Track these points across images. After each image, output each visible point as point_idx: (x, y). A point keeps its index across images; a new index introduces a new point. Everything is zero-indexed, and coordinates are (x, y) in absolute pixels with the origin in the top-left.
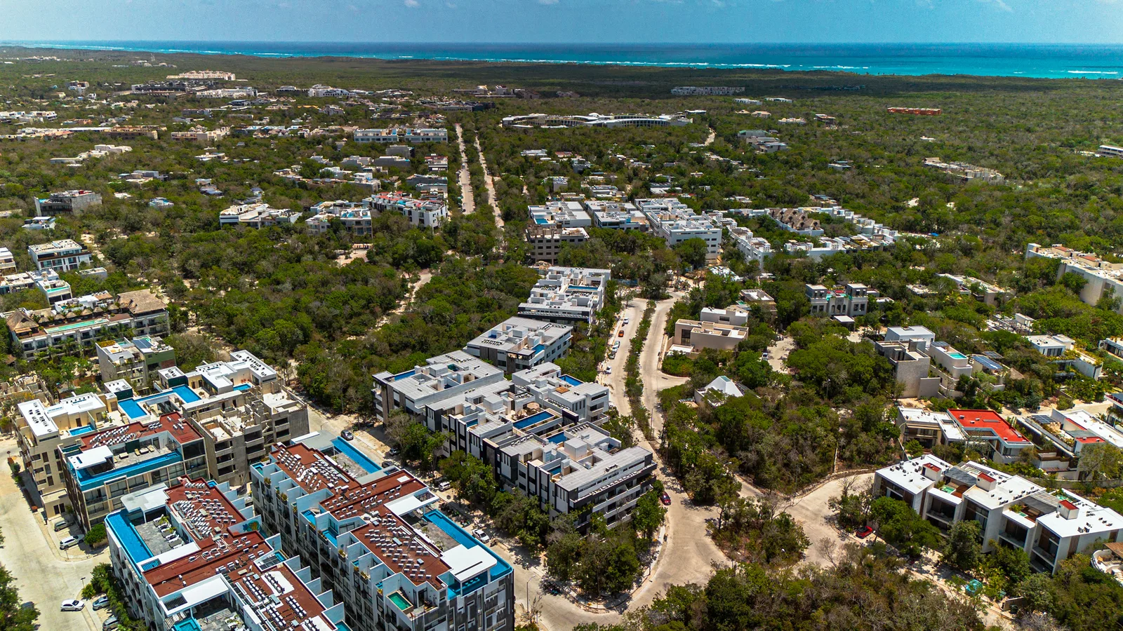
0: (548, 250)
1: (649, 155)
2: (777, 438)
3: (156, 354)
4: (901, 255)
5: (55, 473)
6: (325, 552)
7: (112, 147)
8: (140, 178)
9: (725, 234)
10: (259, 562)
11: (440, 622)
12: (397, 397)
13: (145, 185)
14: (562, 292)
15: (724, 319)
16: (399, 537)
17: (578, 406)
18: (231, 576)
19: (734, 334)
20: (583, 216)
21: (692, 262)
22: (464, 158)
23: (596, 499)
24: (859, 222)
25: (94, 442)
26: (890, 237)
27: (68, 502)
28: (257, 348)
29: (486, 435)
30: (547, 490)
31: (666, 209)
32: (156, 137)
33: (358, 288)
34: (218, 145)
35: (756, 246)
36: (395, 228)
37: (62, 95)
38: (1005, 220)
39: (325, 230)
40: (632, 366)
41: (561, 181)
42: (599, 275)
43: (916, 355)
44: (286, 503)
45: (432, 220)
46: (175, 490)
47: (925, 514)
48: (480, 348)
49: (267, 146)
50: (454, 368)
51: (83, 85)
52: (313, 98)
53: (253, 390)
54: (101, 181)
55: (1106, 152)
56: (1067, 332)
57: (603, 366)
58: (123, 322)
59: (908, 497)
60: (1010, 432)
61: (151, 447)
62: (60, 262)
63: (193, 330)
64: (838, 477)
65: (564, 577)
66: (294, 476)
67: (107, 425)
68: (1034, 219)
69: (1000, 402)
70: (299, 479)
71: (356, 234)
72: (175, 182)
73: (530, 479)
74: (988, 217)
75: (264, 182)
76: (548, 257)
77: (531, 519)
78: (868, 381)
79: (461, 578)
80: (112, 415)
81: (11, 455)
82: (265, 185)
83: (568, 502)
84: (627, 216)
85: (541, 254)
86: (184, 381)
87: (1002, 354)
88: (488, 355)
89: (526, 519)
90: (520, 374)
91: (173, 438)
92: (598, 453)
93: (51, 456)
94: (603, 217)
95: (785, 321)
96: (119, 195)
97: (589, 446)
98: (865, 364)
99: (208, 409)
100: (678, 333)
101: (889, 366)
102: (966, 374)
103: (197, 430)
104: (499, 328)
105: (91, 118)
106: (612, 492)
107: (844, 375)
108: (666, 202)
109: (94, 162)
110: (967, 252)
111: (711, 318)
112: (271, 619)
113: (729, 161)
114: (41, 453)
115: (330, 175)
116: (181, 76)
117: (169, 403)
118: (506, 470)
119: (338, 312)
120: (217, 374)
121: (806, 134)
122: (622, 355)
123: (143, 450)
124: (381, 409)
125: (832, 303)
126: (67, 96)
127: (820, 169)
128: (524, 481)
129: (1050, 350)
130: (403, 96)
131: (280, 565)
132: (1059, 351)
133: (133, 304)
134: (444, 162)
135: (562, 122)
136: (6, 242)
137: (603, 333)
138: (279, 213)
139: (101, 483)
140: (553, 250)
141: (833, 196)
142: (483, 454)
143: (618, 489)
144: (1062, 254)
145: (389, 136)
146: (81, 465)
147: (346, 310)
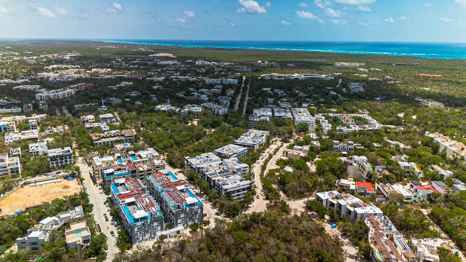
0: (255, 124)
1: (309, 91)
2: (295, 183)
3: (129, 148)
4: (377, 133)
5: (100, 175)
6: (160, 197)
7: (127, 83)
8: (134, 94)
10: (143, 196)
11: (182, 213)
12: (189, 164)
13: (135, 96)
14: (250, 138)
15: (300, 150)
16: (177, 194)
17: (239, 170)
18: (136, 198)
19: (302, 154)
20: (270, 113)
21: (303, 131)
22: (242, 90)
23: (233, 192)
24: (370, 120)
25: (110, 168)
26: (378, 126)
27: (103, 183)
28: (157, 149)
29: (209, 175)
30: (221, 189)
31: (301, 112)
32: (141, 79)
33: (190, 133)
34: (160, 83)
36: (208, 114)
37: (114, 62)
38: (430, 122)
39: (187, 114)
40: (266, 162)
41: (271, 100)
42: (265, 133)
43: (355, 164)
44: (153, 185)
46: (127, 180)
47: (328, 207)
48: (217, 152)
49: (176, 84)
50: (208, 157)
51: (121, 59)
52: (197, 65)
53: (152, 159)
54: (122, 95)
56: (416, 162)
57: (257, 161)
58: (122, 139)
59: (322, 201)
60: (371, 188)
61: (123, 170)
62: (107, 120)
63: (141, 143)
65: (222, 212)
67: (114, 164)
70: (157, 180)
71: (196, 116)
72: (144, 96)
73: (218, 187)
74: (424, 121)
75: (172, 97)
76: (255, 126)
77: (215, 196)
78: (335, 171)
79: (188, 203)
80: (115, 162)
81: (90, 171)
82: (172, 98)
83: (225, 192)
84: (285, 114)
85: (253, 125)
86: (134, 155)
87: (386, 166)
88: (219, 155)
90: (226, 160)
91: (129, 168)
92: (237, 181)
93: (100, 171)
94: (277, 114)
95: (321, 151)
96: (127, 100)
97: (235, 179)
98: (336, 166)
99: (139, 162)
100: (285, 153)
101: (345, 167)
102: (370, 172)
103: (135, 167)
104: (225, 147)
105: (122, 72)
106: (238, 191)
107: (327, 168)
108: (303, 110)
109: (121, 88)
110: (405, 133)
111: (297, 149)
112: (143, 207)
114: (97, 170)
115: (193, 95)
116: (154, 55)
117: (130, 160)
118: (212, 184)
119: (182, 140)
120: (143, 154)
121: (377, 85)
122: (265, 159)
123: (121, 171)
124: (186, 167)
125: (341, 147)
126: (116, 62)
127: (370, 100)
128: (216, 187)
129: (405, 167)
130: (229, 65)
131: (147, 197)
132: (408, 167)
133: (125, 134)
134: (233, 92)
135: (283, 77)
136: (93, 113)
137: (261, 151)
138: (173, 108)
139: (111, 177)
141: (368, 110)
142: (208, 179)
143: (240, 191)
144: (436, 136)
145: (217, 82)
146: (106, 173)
147: (185, 140)
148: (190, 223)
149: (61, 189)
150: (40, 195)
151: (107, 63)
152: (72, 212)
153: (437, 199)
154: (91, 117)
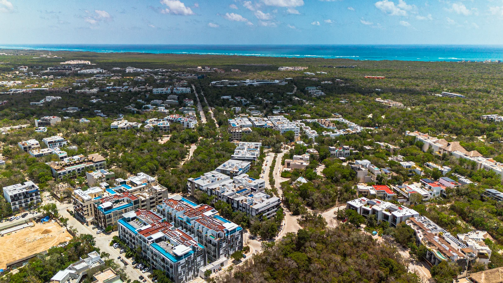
0: (237, 136)
1: (271, 98)
2: (318, 194)
3: (109, 175)
4: (362, 136)
5: (89, 212)
7: (53, 97)
8: (71, 110)
9: (301, 129)
10: (170, 229)
11: (224, 242)
12: (196, 186)
13: (75, 113)
14: (245, 150)
15: (301, 159)
16: (209, 221)
17: (256, 186)
18: (163, 232)
19: (305, 164)
20: (249, 123)
21: (290, 139)
22: (198, 99)
23: (263, 212)
24: (349, 124)
25: (105, 200)
26: (359, 129)
27: (95, 221)
29: (228, 195)
30: (249, 210)
31: (279, 120)
32: (68, 92)
33: (171, 151)
34: (97, 96)
35: (312, 133)
36: (178, 128)
37: (17, 72)
38: (401, 122)
39: (152, 130)
40: (271, 175)
41: (238, 109)
42: (258, 145)
43: (363, 169)
44: (171, 215)
45: (192, 125)
46: (137, 212)
47: (362, 214)
48: (221, 170)
49: (118, 96)
50: (213, 176)
51: (26, 68)
52: (128, 73)
53: (149, 185)
54: (56, 112)
55: (444, 95)
56: (413, 160)
57: (261, 175)
58: (90, 165)
59: (356, 209)
60: (390, 191)
61: (123, 202)
62: (56, 144)
63: (114, 167)
64: (338, 206)
65: (256, 235)
66: (173, 207)
67: (104, 196)
68: (411, 122)
69: (390, 183)
70: (175, 208)
71: (164, 131)
72: (86, 112)
73: (243, 208)
74: (395, 121)
75: (122, 111)
76: (238, 138)
77: (245, 218)
78: (348, 177)
79: (229, 230)
80: (105, 193)
81: (68, 209)
83: (256, 212)
84: (265, 123)
85: (235, 137)
86: (125, 182)
87: (391, 168)
88: (223, 172)
89: (243, 219)
90: (236, 177)
91: (129, 199)
92: (263, 199)
93: (89, 206)
94: (257, 124)
95: (322, 159)
96: (65, 118)
97: (261, 197)
98: (347, 172)
99: (136, 191)
100: (286, 164)
101: (354, 172)
102: (379, 175)
103: (136, 197)
104: (226, 163)
105: (37, 84)
106: (268, 210)
107: (340, 175)
108: (279, 117)
109: (49, 104)
110: (386, 134)
111: (296, 159)
112: (179, 241)
113: (302, 100)
114: (86, 205)
115: (148, 108)
116: (66, 63)
117: (122, 189)
118: (235, 205)
119: (167, 160)
120: (136, 180)
121: (332, 88)
122: (267, 172)
123: (120, 203)
124: (190, 190)
125: (338, 153)
126: (20, 73)
127: (336, 103)
128: (241, 208)
129: (407, 166)
130: (167, 72)
131: (176, 229)
132: (410, 167)
133: (94, 159)
134: (192, 102)
135: (235, 84)
136: (33, 137)
137: (260, 164)
138: (133, 124)
139: (111, 212)
140: (239, 136)
141: (340, 114)
142: (227, 201)
143: (270, 209)
144: (417, 134)
145: (167, 91)
146: (104, 207)
147: (169, 159)
148: (231, 252)
149: (40, 235)
150: (15, 246)
151: (9, 74)
152: (88, 261)
153: (450, 194)
154: (32, 142)
